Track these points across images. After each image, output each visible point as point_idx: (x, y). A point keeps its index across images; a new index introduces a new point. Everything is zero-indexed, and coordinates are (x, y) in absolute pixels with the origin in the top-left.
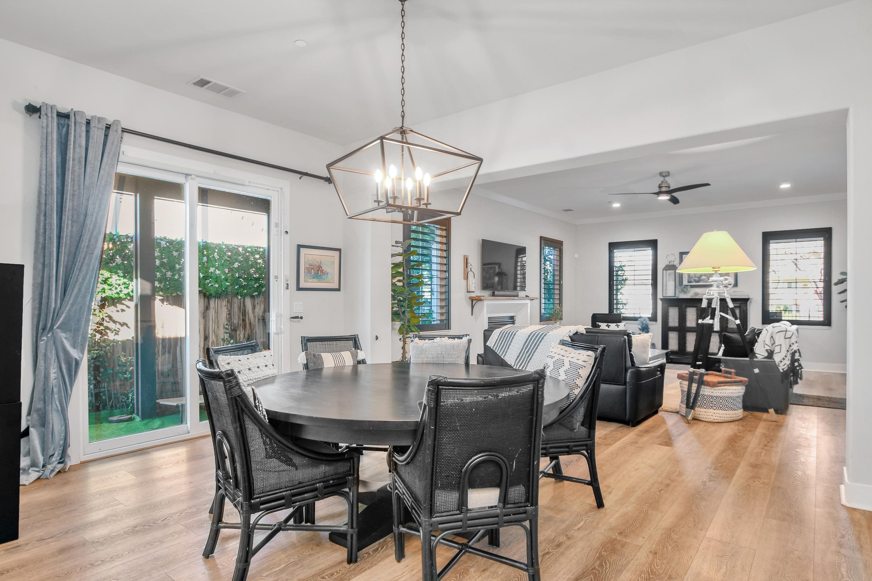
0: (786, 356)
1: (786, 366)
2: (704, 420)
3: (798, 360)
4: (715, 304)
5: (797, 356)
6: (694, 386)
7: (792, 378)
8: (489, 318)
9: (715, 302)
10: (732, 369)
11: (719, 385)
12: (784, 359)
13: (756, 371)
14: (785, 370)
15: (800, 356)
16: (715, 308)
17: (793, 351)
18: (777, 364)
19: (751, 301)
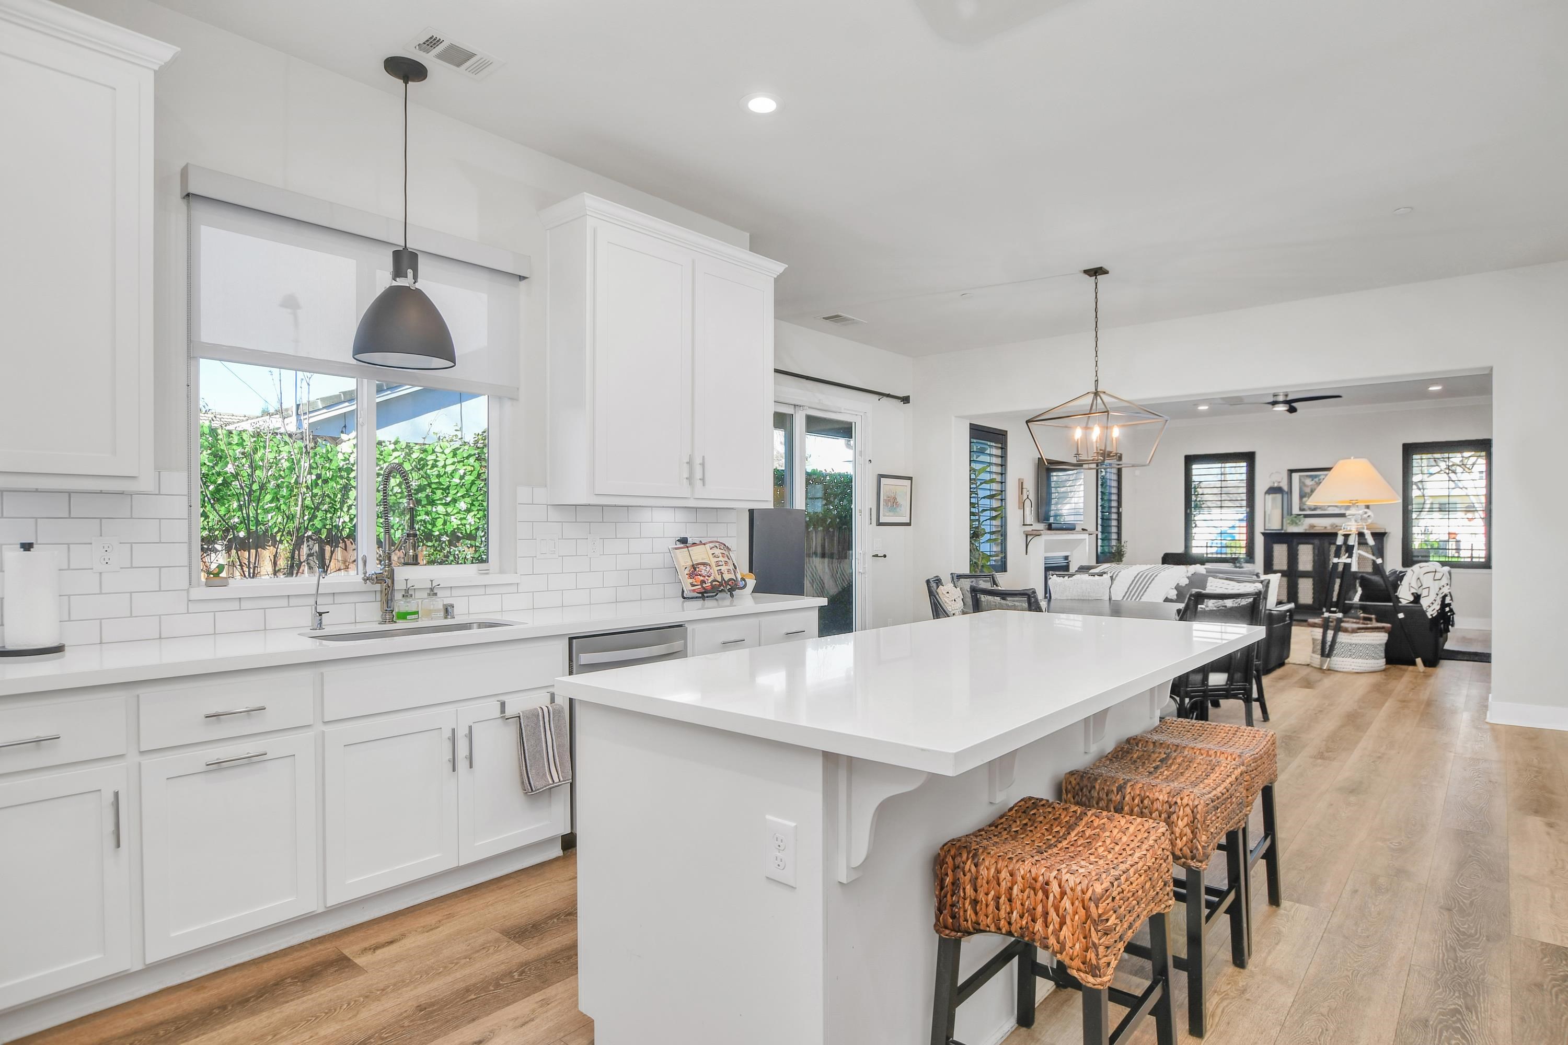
0: (1435, 600)
1: (1435, 611)
2: (1341, 670)
3: (1449, 605)
4: (1353, 541)
5: (1448, 600)
6: (1330, 633)
7: (1442, 626)
8: (1046, 558)
9: (1354, 539)
10: (1372, 614)
11: (1359, 631)
12: (1432, 603)
13: (1401, 616)
14: (1434, 616)
15: (1452, 600)
16: (1353, 546)
17: (1444, 594)
18: (1425, 609)
19: (1388, 536)
